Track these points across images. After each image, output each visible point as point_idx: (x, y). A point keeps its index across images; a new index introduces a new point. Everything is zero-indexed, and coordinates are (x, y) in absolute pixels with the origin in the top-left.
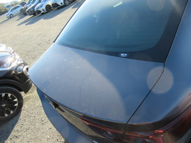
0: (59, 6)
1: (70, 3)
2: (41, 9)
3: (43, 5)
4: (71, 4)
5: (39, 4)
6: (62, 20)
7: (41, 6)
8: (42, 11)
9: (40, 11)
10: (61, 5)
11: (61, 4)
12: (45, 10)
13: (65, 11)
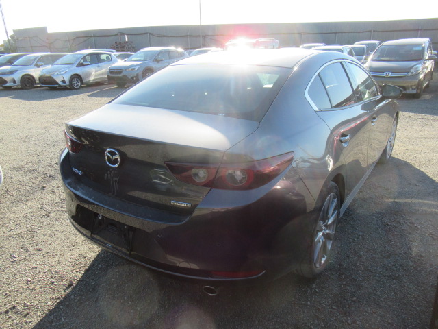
0: (58, 84)
1: (82, 87)
2: (8, 78)
3: (17, 71)
4: (85, 89)
5: (8, 67)
6: (62, 109)
7: (11, 73)
8: (10, 82)
9: (6, 82)
10: (61, 83)
11: (64, 81)
12: (18, 83)
13: (69, 97)
